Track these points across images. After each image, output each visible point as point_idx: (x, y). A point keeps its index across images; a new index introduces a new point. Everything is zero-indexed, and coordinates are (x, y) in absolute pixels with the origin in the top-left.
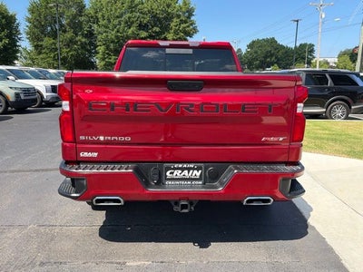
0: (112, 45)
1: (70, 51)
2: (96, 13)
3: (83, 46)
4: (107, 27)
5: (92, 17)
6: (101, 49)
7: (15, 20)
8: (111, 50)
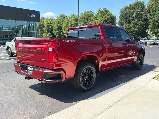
0: (156, 23)
1: (135, 29)
2: (150, 9)
3: (142, 25)
4: (154, 15)
5: (147, 11)
6: (150, 26)
7: (115, 18)
8: (156, 26)
